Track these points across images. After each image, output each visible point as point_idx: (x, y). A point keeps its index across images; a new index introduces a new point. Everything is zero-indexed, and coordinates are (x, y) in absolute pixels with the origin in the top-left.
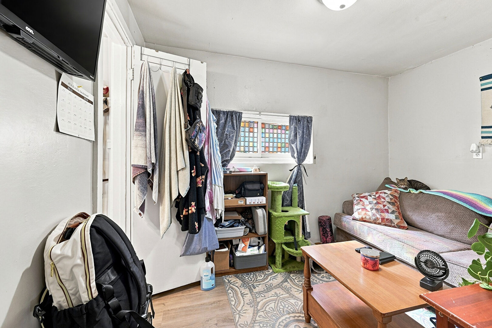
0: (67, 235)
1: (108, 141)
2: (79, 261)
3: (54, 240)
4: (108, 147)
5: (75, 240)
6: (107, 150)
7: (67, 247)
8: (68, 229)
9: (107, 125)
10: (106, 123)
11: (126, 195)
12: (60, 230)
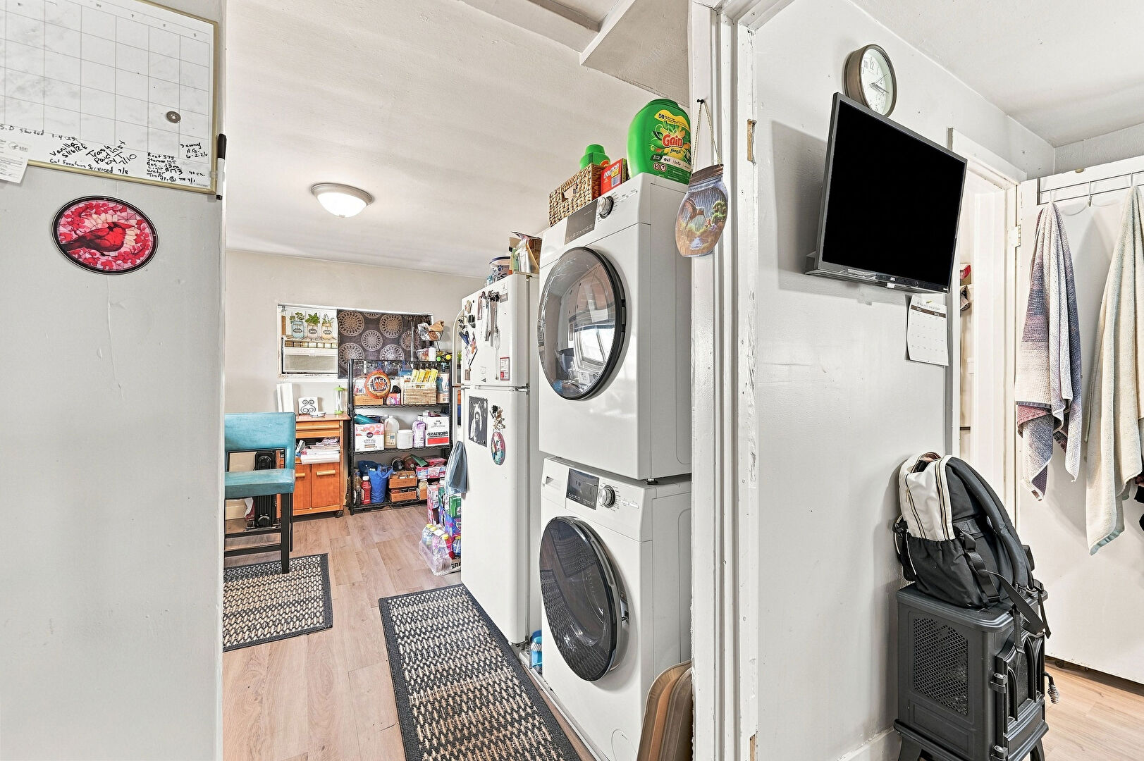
0: (921, 466)
1: (969, 360)
2: (934, 494)
3: (908, 469)
4: (969, 370)
5: (928, 472)
6: (968, 376)
7: (921, 478)
8: (921, 462)
9: (968, 331)
10: (965, 329)
11: (1005, 457)
12: (913, 462)
